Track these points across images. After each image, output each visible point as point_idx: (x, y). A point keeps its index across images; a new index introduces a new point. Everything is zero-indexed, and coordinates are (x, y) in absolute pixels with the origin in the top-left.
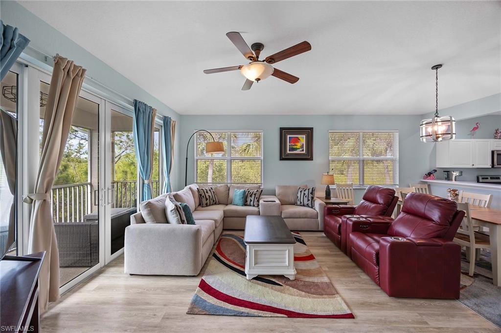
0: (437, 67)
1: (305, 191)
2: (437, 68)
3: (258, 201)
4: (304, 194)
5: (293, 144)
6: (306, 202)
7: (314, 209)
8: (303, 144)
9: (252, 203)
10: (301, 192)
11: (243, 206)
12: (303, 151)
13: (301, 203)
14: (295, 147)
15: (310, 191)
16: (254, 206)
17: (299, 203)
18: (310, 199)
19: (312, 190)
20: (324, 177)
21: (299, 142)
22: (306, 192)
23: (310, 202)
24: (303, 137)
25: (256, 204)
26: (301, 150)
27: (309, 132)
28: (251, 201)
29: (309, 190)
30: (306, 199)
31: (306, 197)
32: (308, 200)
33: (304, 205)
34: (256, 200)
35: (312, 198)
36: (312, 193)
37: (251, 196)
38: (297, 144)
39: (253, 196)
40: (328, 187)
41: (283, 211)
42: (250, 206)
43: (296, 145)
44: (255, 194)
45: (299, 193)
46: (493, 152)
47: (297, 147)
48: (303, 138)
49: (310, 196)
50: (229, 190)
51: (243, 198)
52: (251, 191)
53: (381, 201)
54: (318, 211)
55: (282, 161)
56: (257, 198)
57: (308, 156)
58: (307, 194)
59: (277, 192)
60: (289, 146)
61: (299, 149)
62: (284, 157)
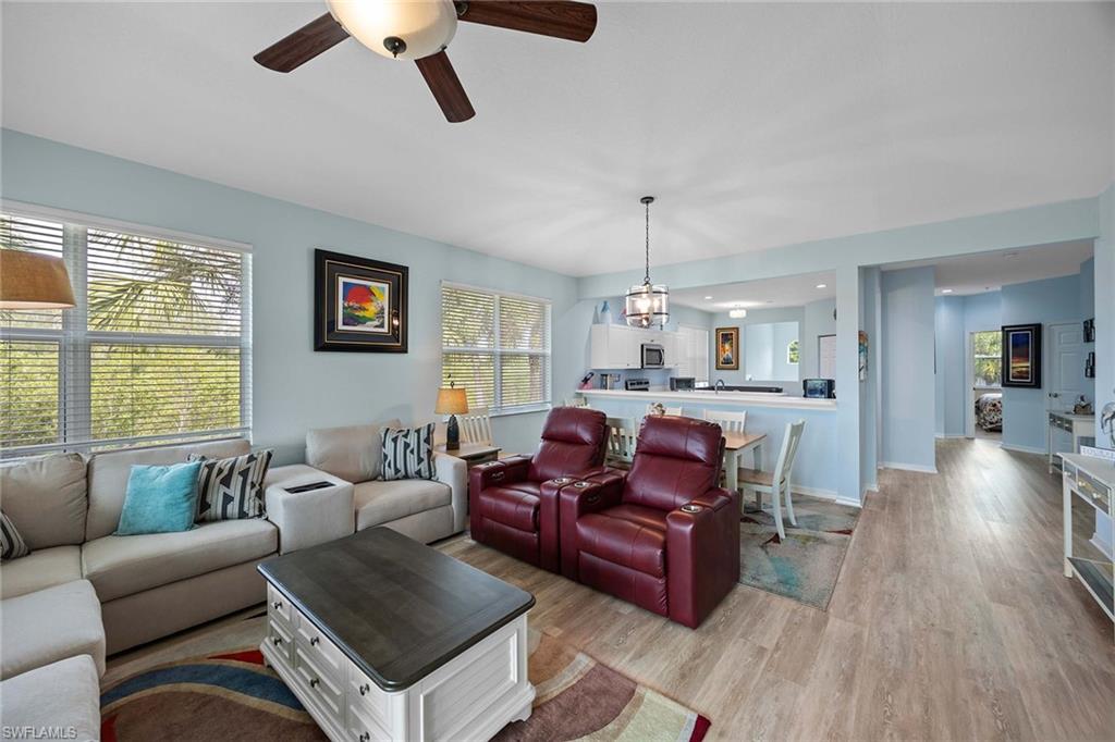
0: (648, 200)
1: (406, 436)
2: (647, 202)
3: (260, 495)
4: (407, 445)
5: (356, 305)
6: (413, 467)
7: (437, 481)
8: (383, 309)
9: (233, 508)
10: (395, 440)
11: (190, 528)
12: (382, 326)
13: (397, 471)
14: (361, 314)
15: (423, 435)
16: (243, 515)
17: (390, 472)
18: (424, 455)
19: (429, 429)
20: (445, 395)
21: (372, 301)
22: (412, 440)
23: (424, 466)
24: (383, 289)
25: (251, 506)
26: (376, 323)
27: (397, 277)
28: (228, 499)
29: (418, 431)
30: (412, 460)
31: (412, 452)
32: (420, 460)
33: (406, 477)
34: (250, 493)
35: (429, 452)
36: (427, 441)
37: (226, 482)
38: (366, 305)
39: (237, 480)
40: (453, 419)
41: (363, 509)
42: (225, 517)
43: (364, 309)
44: (244, 473)
45: (390, 444)
46: (642, 346)
47: (367, 314)
48: (382, 291)
49: (424, 447)
50: (88, 476)
51: (188, 496)
52: (225, 463)
53: (587, 437)
54: (451, 486)
55: (317, 353)
56: (253, 485)
57: (395, 342)
58: (413, 445)
59: (312, 451)
60: (344, 308)
61: (371, 320)
62: (327, 339)
